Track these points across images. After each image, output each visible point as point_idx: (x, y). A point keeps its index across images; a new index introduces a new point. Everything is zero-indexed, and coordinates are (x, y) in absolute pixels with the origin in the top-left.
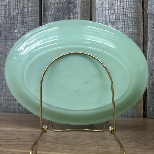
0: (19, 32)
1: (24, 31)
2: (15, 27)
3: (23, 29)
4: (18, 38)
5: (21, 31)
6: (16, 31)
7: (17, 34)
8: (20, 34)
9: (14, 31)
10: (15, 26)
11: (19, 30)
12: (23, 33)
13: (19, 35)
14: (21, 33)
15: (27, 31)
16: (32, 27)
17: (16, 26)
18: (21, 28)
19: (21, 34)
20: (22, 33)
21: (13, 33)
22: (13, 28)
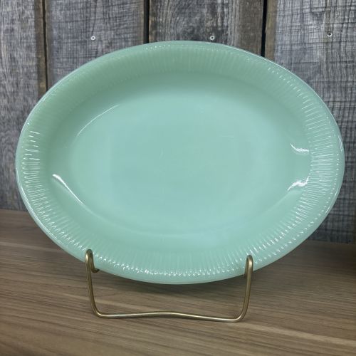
0: (100, 40)
1: (109, 38)
2: (91, 29)
3: (109, 32)
4: (97, 53)
5: (103, 39)
6: (94, 38)
7: (94, 45)
8: (102, 44)
9: (89, 37)
10: (91, 25)
11: (100, 36)
12: (109, 43)
13: (99, 47)
14: (104, 42)
15: (116, 37)
16: (127, 28)
17: (93, 27)
18: (103, 32)
19: (104, 45)
20: (107, 42)
21: (86, 42)
22: (86, 32)
